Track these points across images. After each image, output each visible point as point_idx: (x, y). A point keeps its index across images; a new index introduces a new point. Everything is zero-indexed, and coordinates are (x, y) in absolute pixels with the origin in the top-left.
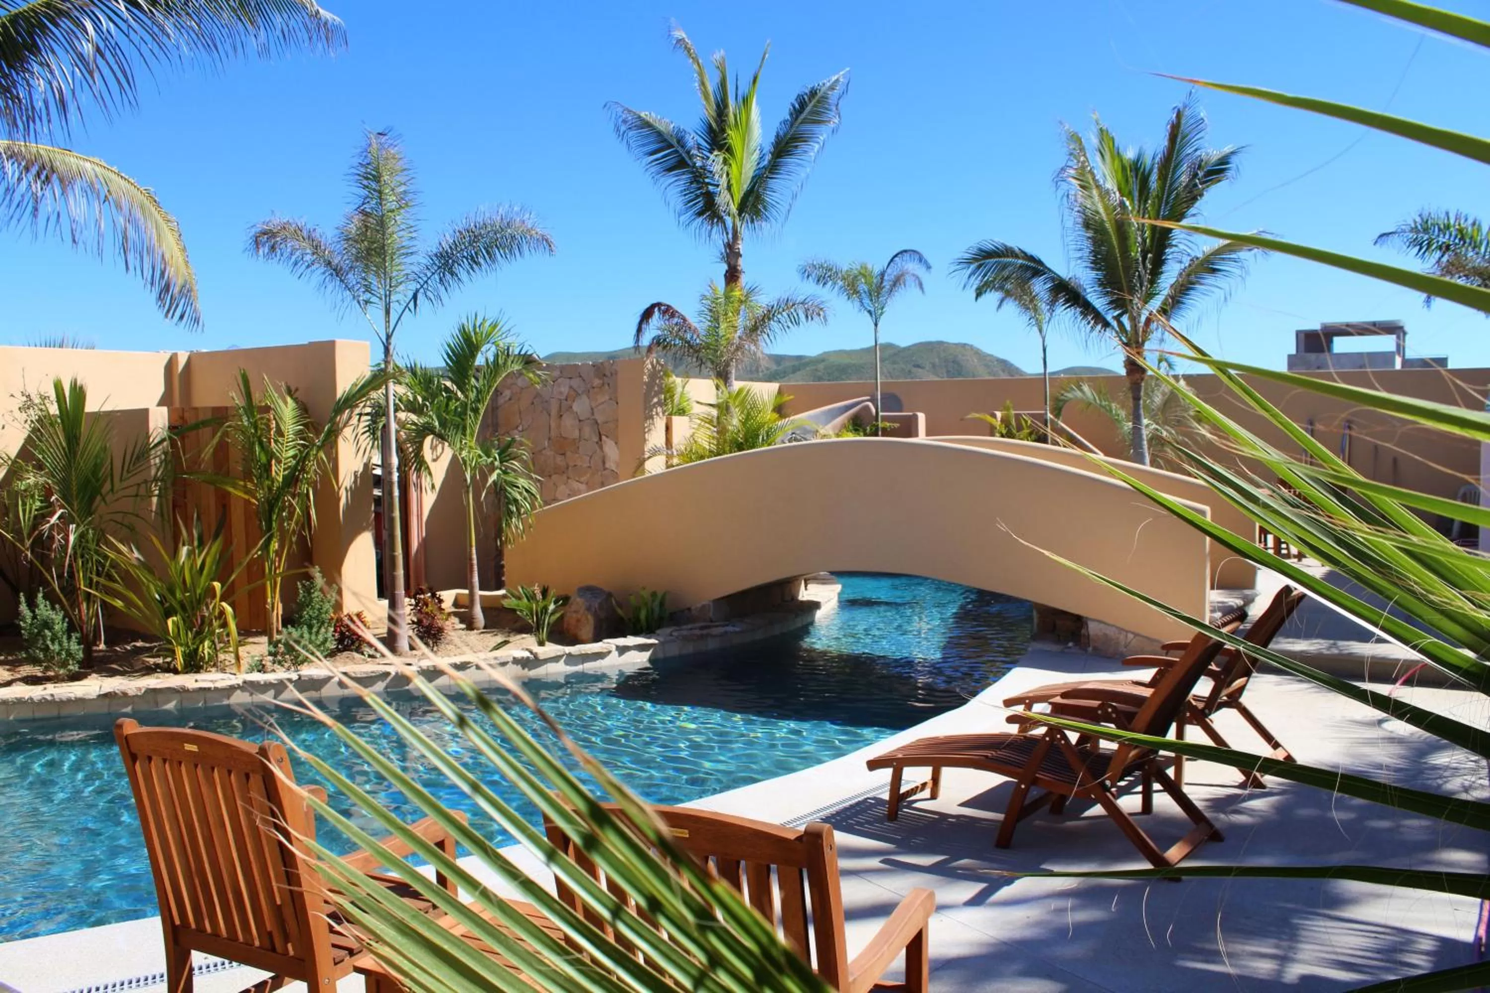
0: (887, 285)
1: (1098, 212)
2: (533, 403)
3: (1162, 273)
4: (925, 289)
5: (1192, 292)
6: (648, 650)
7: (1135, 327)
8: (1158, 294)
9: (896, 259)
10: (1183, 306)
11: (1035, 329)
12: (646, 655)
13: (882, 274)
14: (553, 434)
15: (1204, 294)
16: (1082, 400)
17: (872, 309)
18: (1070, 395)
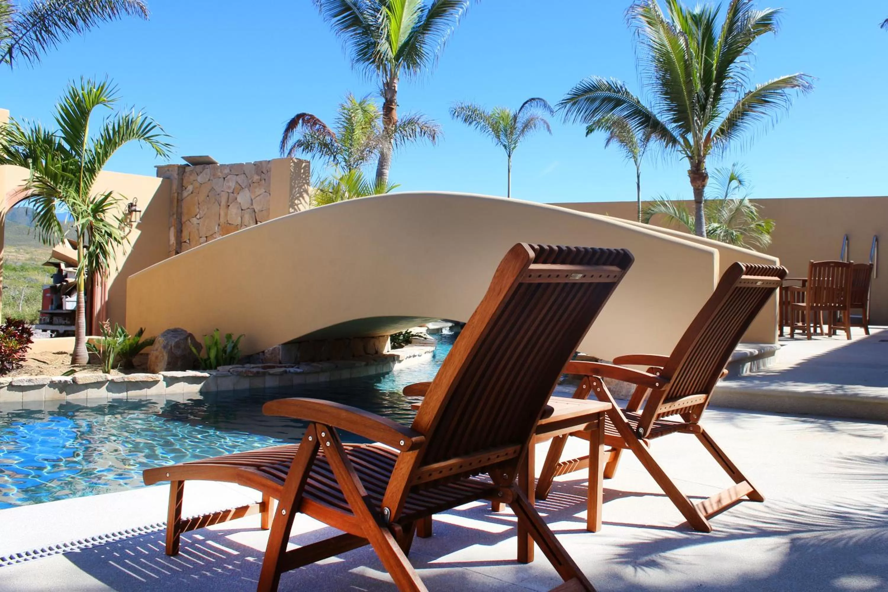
0: (519, 125)
1: (663, 45)
2: (208, 196)
3: (720, 99)
4: (552, 131)
5: (745, 117)
6: (199, 383)
7: (697, 143)
8: (717, 116)
9: (527, 105)
10: (738, 128)
11: (632, 160)
12: (197, 387)
13: (515, 118)
14: (222, 220)
15: (754, 118)
16: (666, 214)
17: (507, 144)
18: (656, 210)
